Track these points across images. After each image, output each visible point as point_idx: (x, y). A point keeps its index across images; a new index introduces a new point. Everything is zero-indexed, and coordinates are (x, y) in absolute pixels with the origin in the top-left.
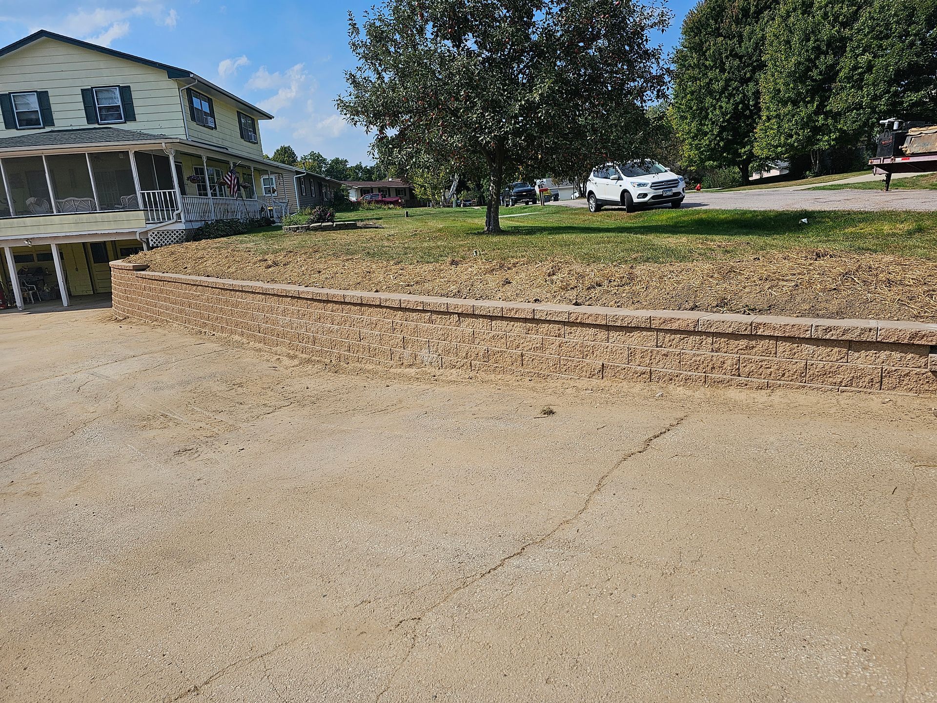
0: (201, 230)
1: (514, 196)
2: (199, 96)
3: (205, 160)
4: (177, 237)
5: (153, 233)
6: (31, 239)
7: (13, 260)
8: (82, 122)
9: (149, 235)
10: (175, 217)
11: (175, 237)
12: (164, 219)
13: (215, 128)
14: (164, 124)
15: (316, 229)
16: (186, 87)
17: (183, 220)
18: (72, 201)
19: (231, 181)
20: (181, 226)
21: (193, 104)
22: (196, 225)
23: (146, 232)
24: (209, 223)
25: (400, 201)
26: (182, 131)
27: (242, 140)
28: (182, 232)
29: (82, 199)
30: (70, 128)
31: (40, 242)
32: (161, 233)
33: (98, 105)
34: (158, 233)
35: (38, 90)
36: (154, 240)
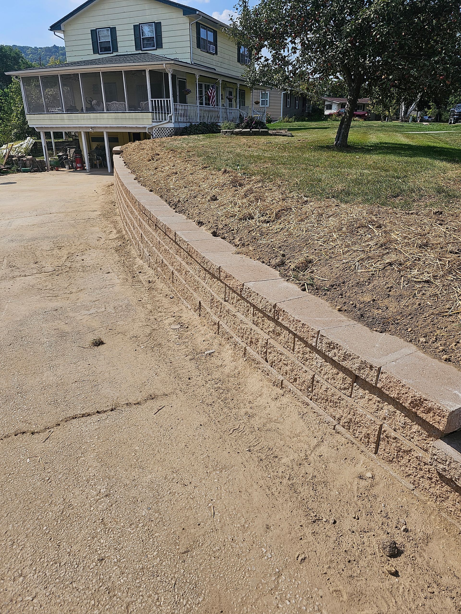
0: (186, 129)
1: (457, 115)
2: (206, 28)
3: (198, 78)
4: (169, 132)
5: (156, 129)
6: (94, 127)
7: (86, 141)
8: (132, 50)
9: (153, 130)
10: (168, 119)
11: (167, 132)
12: (162, 119)
13: (216, 53)
14: (178, 51)
15: (237, 134)
16: (195, 21)
17: (173, 121)
18: (115, 104)
19: (211, 94)
20: (171, 125)
21: (200, 35)
22: (182, 125)
23: (152, 128)
24: (193, 124)
25: (366, 115)
26: (188, 56)
27: (239, 64)
28: (172, 129)
29: (120, 103)
30: (126, 53)
31: (99, 129)
32: (160, 129)
33: (142, 36)
34: (159, 129)
35: (111, 27)
36: (156, 134)
